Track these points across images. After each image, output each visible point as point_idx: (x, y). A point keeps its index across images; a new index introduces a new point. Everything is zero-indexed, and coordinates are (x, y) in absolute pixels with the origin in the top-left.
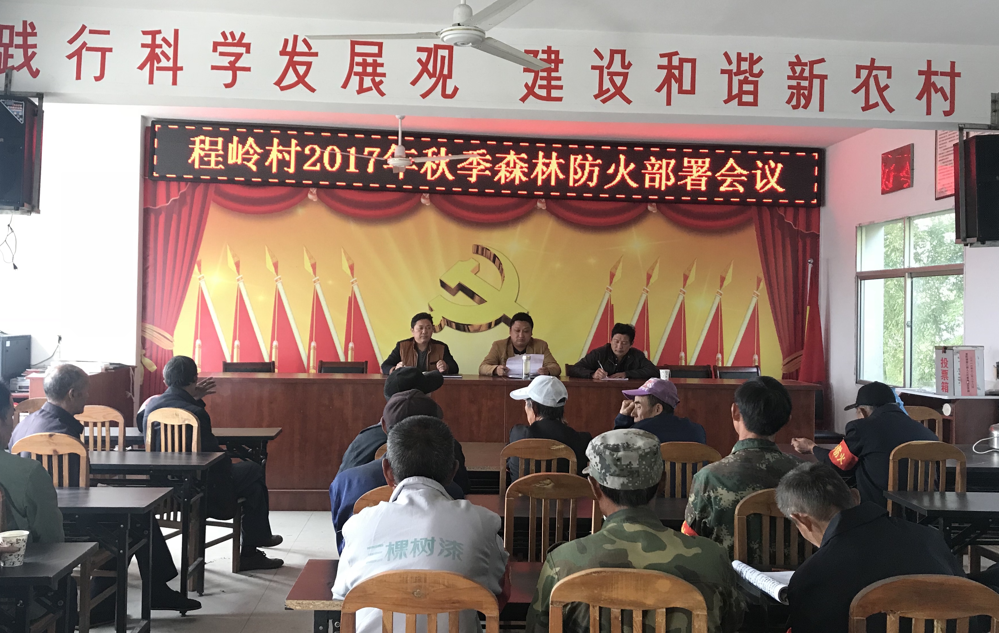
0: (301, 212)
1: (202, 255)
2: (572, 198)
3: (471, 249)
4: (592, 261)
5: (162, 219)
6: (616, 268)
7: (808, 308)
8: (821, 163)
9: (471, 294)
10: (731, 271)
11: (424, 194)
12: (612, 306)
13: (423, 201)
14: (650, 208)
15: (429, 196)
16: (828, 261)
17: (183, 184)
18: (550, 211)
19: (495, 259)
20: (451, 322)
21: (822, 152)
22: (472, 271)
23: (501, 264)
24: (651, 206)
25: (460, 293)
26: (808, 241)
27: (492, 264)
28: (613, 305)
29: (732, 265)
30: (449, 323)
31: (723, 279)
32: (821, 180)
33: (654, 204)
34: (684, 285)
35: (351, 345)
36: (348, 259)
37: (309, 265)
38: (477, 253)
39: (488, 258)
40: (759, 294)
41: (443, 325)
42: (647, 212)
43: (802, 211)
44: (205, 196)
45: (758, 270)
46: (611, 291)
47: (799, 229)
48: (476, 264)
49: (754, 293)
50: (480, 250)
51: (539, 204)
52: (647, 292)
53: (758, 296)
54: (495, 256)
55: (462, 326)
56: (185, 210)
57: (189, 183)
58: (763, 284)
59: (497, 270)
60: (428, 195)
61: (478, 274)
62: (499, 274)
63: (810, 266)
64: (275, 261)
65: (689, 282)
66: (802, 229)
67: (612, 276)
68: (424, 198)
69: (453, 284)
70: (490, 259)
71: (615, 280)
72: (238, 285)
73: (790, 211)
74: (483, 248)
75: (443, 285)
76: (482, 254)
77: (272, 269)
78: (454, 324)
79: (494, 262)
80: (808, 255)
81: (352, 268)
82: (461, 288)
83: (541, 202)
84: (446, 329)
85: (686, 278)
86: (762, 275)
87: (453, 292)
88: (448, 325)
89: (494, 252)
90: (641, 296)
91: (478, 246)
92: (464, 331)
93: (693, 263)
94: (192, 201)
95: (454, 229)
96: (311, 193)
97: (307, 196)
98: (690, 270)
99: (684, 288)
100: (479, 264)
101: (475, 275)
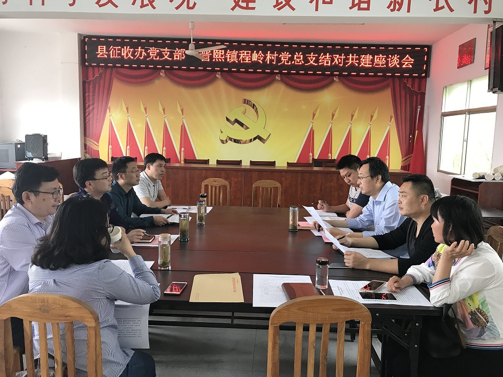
0: (157, 82)
1: (110, 104)
2: (293, 74)
3: (242, 101)
4: (304, 107)
5: (91, 86)
6: (316, 110)
7: (417, 131)
8: (429, 54)
9: (242, 125)
10: (376, 113)
11: (218, 72)
13: (217, 76)
14: (335, 79)
15: (220, 73)
16: (429, 107)
17: (100, 68)
18: (282, 81)
21: (429, 47)
22: (242, 113)
23: (257, 109)
25: (236, 124)
26: (419, 96)
28: (314, 130)
29: (377, 110)
30: (231, 139)
31: (372, 117)
32: (428, 63)
33: (336, 77)
34: (352, 119)
35: (183, 149)
36: (180, 106)
37: (162, 109)
38: (245, 103)
40: (391, 124)
41: (227, 140)
42: (333, 81)
43: (417, 81)
44: (111, 74)
45: (391, 112)
46: (313, 123)
48: (244, 109)
49: (388, 124)
50: (246, 102)
52: (332, 123)
54: (254, 105)
55: (237, 141)
56: (102, 82)
57: (103, 68)
58: (393, 119)
59: (255, 112)
62: (256, 114)
63: (419, 109)
64: (145, 107)
65: (354, 118)
66: (416, 90)
67: (314, 115)
68: (218, 74)
69: (232, 120)
70: (251, 106)
71: (315, 117)
72: (128, 119)
73: (410, 80)
74: (248, 101)
75: (228, 119)
76: (247, 104)
77: (144, 111)
78: (233, 140)
79: (253, 108)
80: (419, 103)
81: (182, 110)
82: (237, 121)
83: (278, 76)
85: (352, 116)
86: (393, 115)
87: (233, 123)
89: (253, 103)
90: (329, 125)
91: (245, 100)
92: (238, 143)
93: (357, 108)
94: (105, 77)
95: (233, 91)
96: (162, 72)
97: (160, 74)
98: (355, 112)
99: (351, 121)
100: (246, 109)
101: (244, 114)
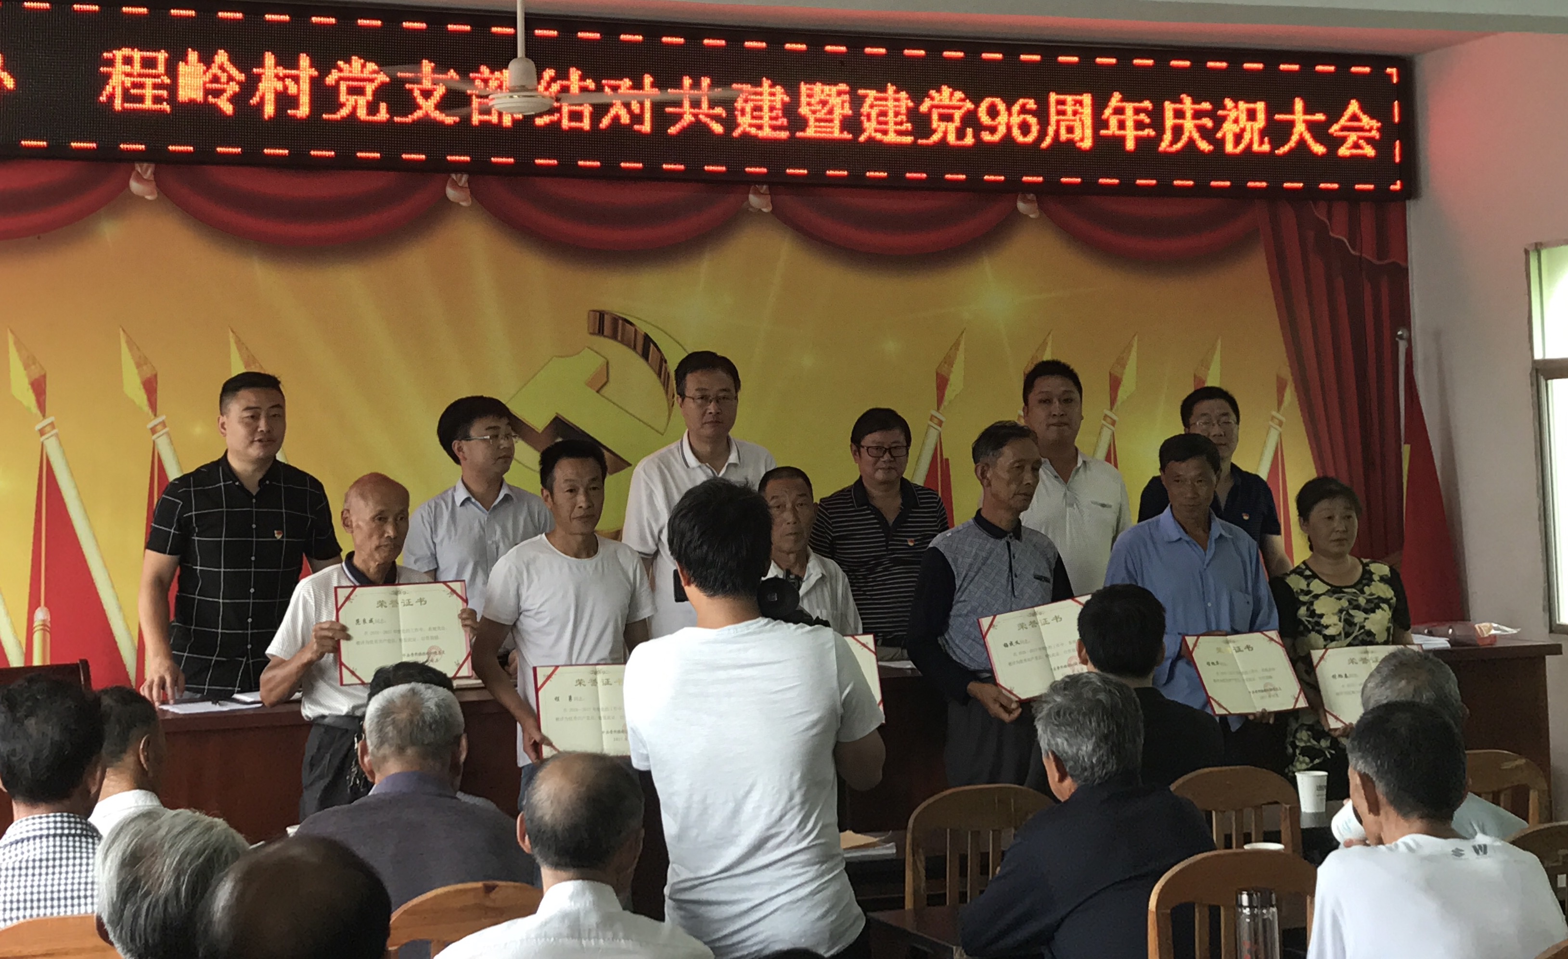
2: (836, 182)
3: (583, 324)
4: (892, 346)
6: (949, 361)
7: (1406, 449)
8: (1406, 92)
11: (454, 176)
12: (946, 463)
13: (451, 193)
14: (1021, 206)
15: (469, 181)
18: (779, 215)
19: (647, 347)
21: (1405, 64)
22: (590, 384)
23: (662, 360)
24: (1025, 201)
26: (1384, 284)
27: (641, 361)
28: (947, 460)
32: (1408, 133)
33: (1031, 196)
34: (1113, 401)
37: (140, 383)
38: (601, 332)
39: (628, 345)
40: (1283, 419)
42: (1012, 220)
43: (1370, 214)
45: (1278, 360)
46: (940, 423)
47: (1364, 255)
48: (598, 362)
49: (1273, 418)
50: (608, 326)
51: (753, 199)
53: (1280, 424)
54: (647, 339)
58: (1290, 395)
59: (655, 376)
60: (465, 178)
61: (603, 391)
62: (661, 389)
64: (36, 371)
65: (1122, 394)
66: (1368, 255)
68: (455, 185)
69: (539, 419)
70: (634, 348)
71: (949, 394)
73: (1341, 211)
74: (615, 320)
75: (514, 423)
76: (614, 337)
77: (29, 399)
79: (645, 355)
82: (562, 427)
83: (757, 193)
86: (1286, 373)
87: (541, 442)
89: (643, 328)
91: (602, 315)
93: (1129, 347)
95: (538, 271)
96: (140, 178)
97: (127, 185)
98: (1122, 363)
99: (1111, 409)
100: (608, 363)
101: (598, 392)
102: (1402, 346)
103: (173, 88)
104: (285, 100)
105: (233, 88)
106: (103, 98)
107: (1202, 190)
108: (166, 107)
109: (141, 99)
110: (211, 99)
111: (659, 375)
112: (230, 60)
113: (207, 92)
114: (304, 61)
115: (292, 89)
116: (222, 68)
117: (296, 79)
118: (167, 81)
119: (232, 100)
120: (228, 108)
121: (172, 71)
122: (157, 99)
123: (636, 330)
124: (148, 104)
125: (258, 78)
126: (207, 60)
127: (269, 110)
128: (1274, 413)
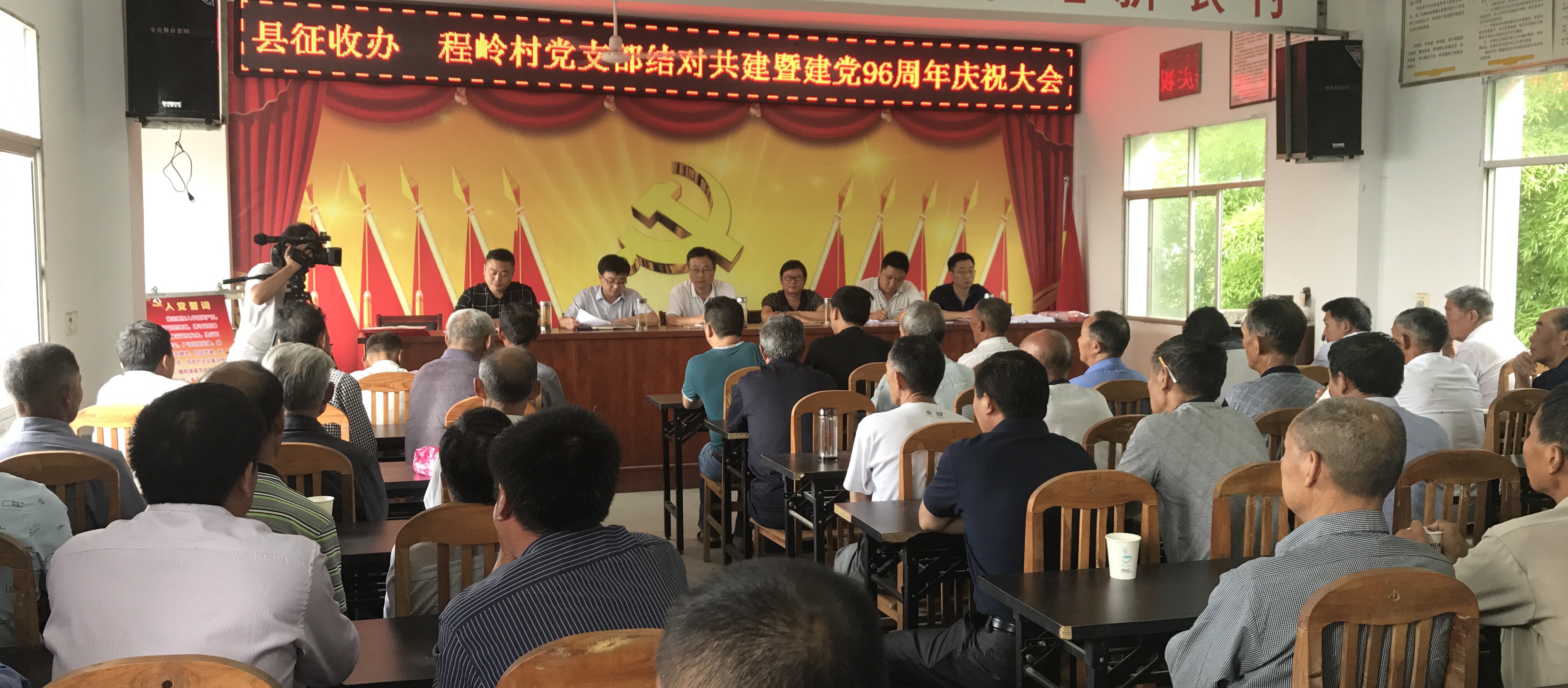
0: (446, 120)
1: (312, 178)
2: (792, 102)
3: (669, 169)
4: (817, 182)
6: (845, 189)
7: (1064, 233)
8: (1077, 61)
9: (672, 226)
10: (975, 192)
11: (608, 96)
12: (842, 238)
13: (606, 105)
14: (883, 115)
15: (615, 100)
16: (1084, 179)
17: (281, 82)
18: (765, 118)
19: (700, 180)
20: (647, 261)
21: (1077, 47)
22: (672, 196)
23: (707, 187)
24: (885, 113)
25: (658, 225)
26: (1061, 155)
27: (697, 186)
29: (977, 187)
30: (645, 263)
31: (967, 202)
32: (1077, 81)
33: (888, 110)
34: (924, 208)
36: (512, 181)
37: (460, 189)
38: (678, 172)
39: (691, 179)
40: (1007, 219)
41: (637, 266)
42: (879, 122)
43: (1056, 120)
44: (314, 98)
45: (1005, 189)
46: (840, 219)
47: (1052, 141)
48: (676, 187)
49: (1002, 218)
50: (681, 169)
51: (752, 110)
52: (882, 219)
53: (1005, 221)
54: (700, 177)
55: (661, 268)
56: (287, 118)
57: (291, 80)
58: (1011, 207)
59: (703, 194)
60: (613, 97)
61: (679, 200)
62: (706, 200)
64: (414, 185)
65: (930, 205)
66: (1054, 141)
67: (841, 200)
68: (608, 101)
69: (648, 213)
70: (694, 180)
71: (845, 205)
72: (365, 218)
73: (1041, 119)
74: (685, 167)
75: (636, 214)
76: (684, 175)
77: (411, 196)
78: (651, 265)
79: (699, 184)
80: (1060, 171)
81: (517, 193)
82: (659, 218)
83: (754, 107)
84: (642, 270)
85: (925, 201)
86: (1010, 197)
87: (649, 223)
88: (644, 265)
89: (698, 171)
90: (875, 224)
91: (678, 165)
92: (665, 272)
93: (933, 184)
94: (296, 105)
95: (647, 142)
96: (459, 95)
97: (453, 98)
98: (929, 191)
99: (923, 213)
100: (681, 188)
101: (676, 200)
102: (1066, 185)
103: (473, 52)
104: (526, 59)
105: (501, 52)
106: (440, 56)
107: (972, 109)
108: (470, 61)
109: (458, 57)
110: (491, 57)
111: (706, 193)
112: (500, 38)
113: (489, 54)
114: (535, 38)
115: (529, 53)
116: (496, 42)
117: (531, 48)
118: (470, 48)
119: (501, 58)
120: (499, 62)
121: (473, 44)
122: (466, 57)
123: (695, 173)
124: (462, 59)
125: (513, 47)
126: (489, 38)
127: (519, 63)
128: (1003, 216)
